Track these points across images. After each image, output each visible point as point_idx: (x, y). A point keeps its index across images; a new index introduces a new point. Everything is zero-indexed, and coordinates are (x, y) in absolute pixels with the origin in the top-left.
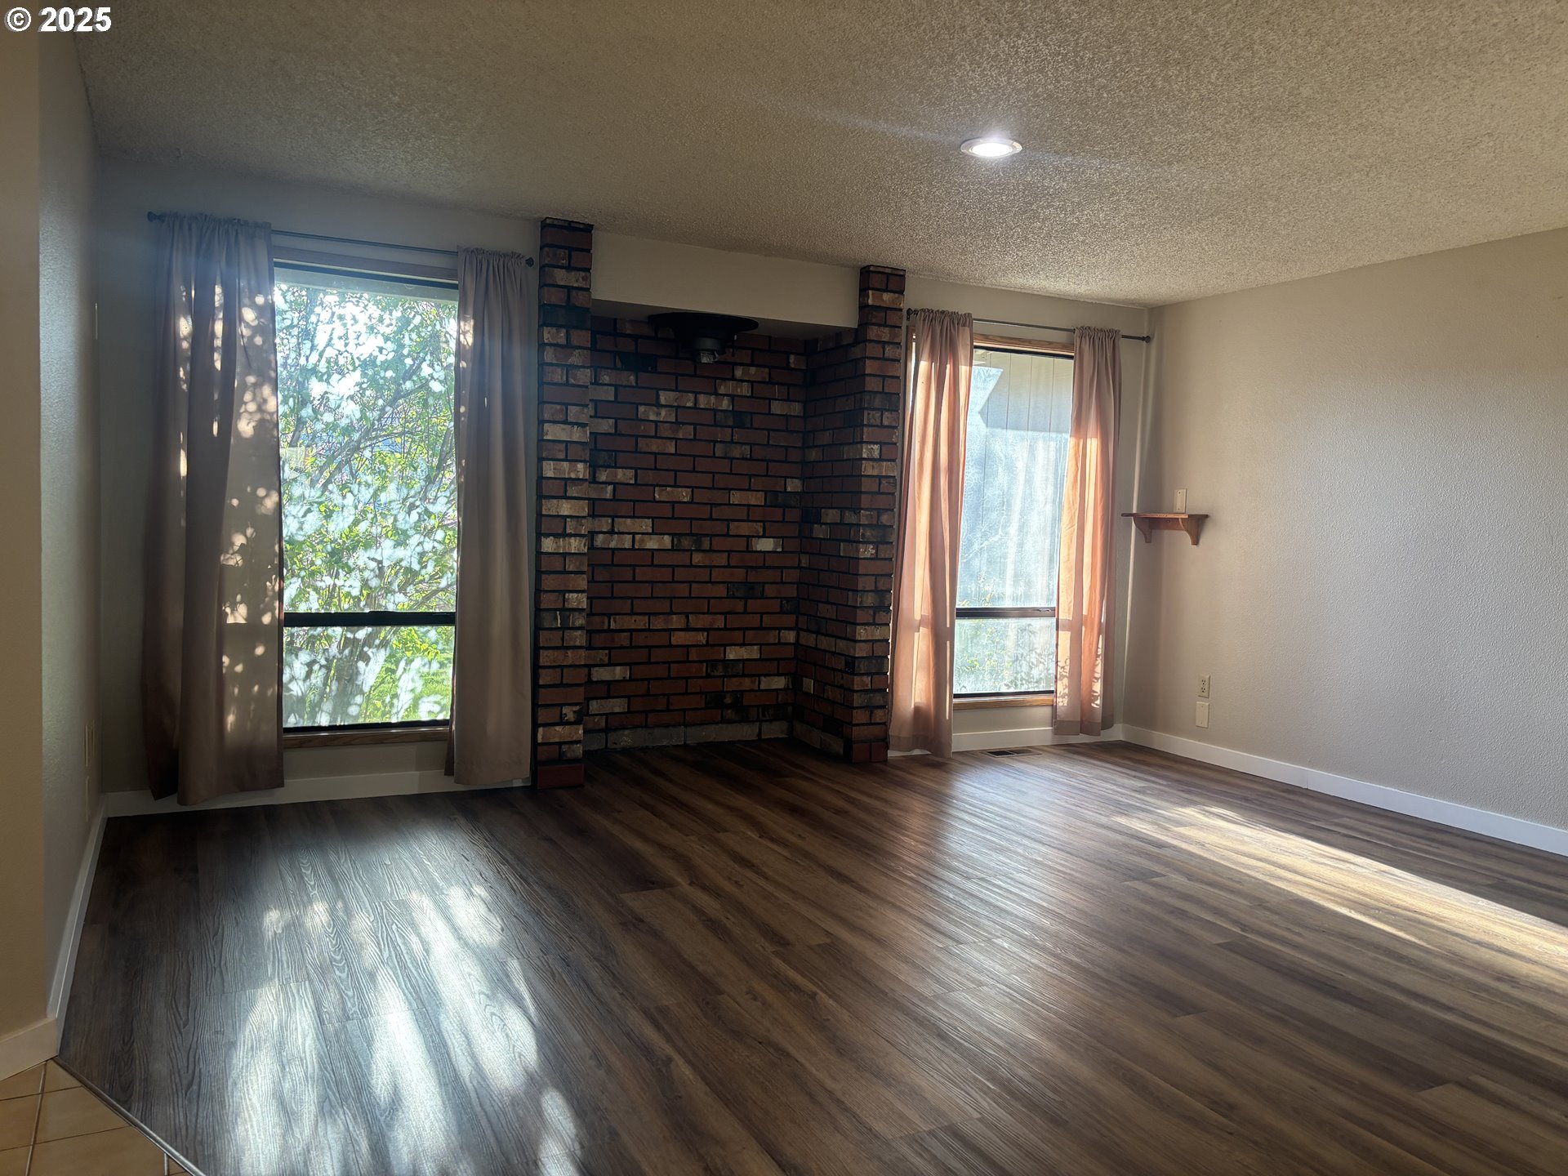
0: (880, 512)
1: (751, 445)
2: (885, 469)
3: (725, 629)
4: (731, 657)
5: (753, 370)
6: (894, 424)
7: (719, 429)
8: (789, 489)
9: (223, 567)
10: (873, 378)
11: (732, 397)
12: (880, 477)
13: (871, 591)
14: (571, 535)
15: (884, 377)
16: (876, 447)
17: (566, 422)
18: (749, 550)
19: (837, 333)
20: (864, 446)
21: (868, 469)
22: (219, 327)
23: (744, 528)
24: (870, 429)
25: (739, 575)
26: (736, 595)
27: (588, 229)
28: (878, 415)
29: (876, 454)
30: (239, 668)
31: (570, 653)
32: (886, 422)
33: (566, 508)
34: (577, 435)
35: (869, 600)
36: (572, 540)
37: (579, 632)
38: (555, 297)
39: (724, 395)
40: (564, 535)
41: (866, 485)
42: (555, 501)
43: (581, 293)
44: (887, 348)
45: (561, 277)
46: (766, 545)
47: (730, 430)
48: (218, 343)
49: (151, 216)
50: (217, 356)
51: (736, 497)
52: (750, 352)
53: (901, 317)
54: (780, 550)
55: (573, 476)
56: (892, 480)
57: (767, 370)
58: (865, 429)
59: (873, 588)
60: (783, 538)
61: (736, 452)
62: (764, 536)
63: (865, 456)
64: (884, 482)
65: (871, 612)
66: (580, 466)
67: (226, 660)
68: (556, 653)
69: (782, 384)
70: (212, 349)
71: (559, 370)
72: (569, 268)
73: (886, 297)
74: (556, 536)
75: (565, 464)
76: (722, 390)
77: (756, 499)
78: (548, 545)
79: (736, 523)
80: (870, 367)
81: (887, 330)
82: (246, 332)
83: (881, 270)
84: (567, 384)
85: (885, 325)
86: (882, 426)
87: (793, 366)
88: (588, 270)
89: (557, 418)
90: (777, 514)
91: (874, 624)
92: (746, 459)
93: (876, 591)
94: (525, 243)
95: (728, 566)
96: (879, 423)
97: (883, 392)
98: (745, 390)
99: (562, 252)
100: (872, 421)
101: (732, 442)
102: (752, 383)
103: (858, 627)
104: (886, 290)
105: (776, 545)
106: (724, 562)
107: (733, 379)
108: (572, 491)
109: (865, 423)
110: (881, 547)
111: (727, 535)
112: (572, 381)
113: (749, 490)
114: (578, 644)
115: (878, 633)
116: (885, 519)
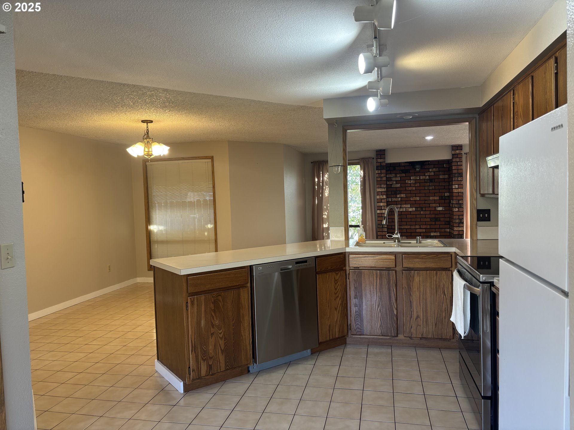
0: (459, 200)
1: (435, 186)
2: (460, 190)
3: (430, 228)
4: (432, 235)
5: (434, 169)
6: (461, 180)
7: (426, 183)
8: (446, 195)
9: (323, 218)
10: (455, 170)
11: (429, 176)
12: (458, 192)
13: (458, 219)
14: (383, 209)
15: (458, 169)
16: (457, 185)
17: (381, 188)
18: (435, 210)
19: (450, 160)
20: (453, 185)
21: (455, 191)
22: (321, 179)
23: (434, 205)
24: (455, 182)
25: (433, 216)
26: (433, 220)
27: (384, 150)
28: (457, 178)
29: (457, 187)
30: (326, 235)
31: (384, 232)
32: (459, 180)
33: (382, 204)
34: (383, 190)
35: (457, 221)
36: (383, 210)
37: (385, 229)
38: (379, 164)
39: (427, 176)
40: (382, 209)
41: (454, 194)
42: (379, 203)
43: (383, 163)
44: (458, 163)
45: (379, 160)
46: (440, 209)
47: (429, 183)
48: (321, 181)
49: (312, 163)
50: (321, 184)
51: (431, 198)
52: (433, 165)
53: (462, 156)
54: (444, 210)
55: (383, 198)
56: (462, 193)
57: (438, 169)
58: (453, 182)
59: (458, 218)
60: (444, 207)
61: (431, 188)
62: (439, 207)
63: (454, 188)
64: (459, 193)
65: (458, 224)
66: (384, 196)
67: (324, 234)
68: (381, 232)
69: (442, 171)
70: (320, 183)
71: (379, 178)
72: (381, 158)
73: (457, 151)
74: (380, 210)
75: (381, 196)
76: (426, 175)
77: (437, 198)
78: (378, 212)
79: (432, 204)
80: (454, 168)
81: (458, 159)
82: (326, 179)
83: (455, 146)
84: (381, 180)
85: (457, 158)
86: (458, 181)
87: (445, 167)
88: (385, 158)
89: (379, 187)
90: (443, 201)
91: (459, 227)
92: (433, 189)
93: (459, 219)
94: (373, 155)
95: (430, 214)
96: (457, 180)
97: (458, 173)
98: (432, 174)
99: (379, 156)
100: (455, 180)
101: (429, 186)
102: (434, 172)
103: (454, 227)
104: (457, 150)
105: (443, 209)
106: (429, 213)
107: (429, 172)
108: (383, 201)
109: (453, 180)
110: (460, 208)
111: (429, 207)
112: (382, 180)
113: (435, 196)
114: (385, 231)
115: (460, 229)
116: (460, 202)
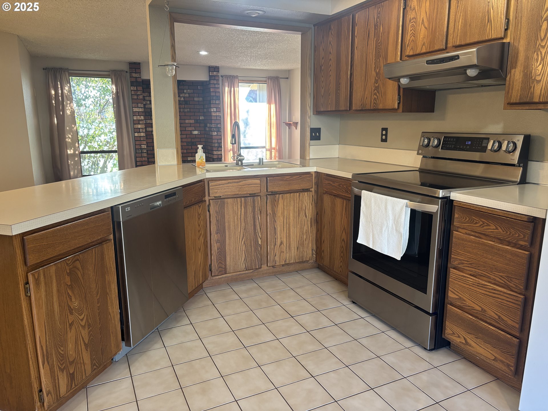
0: (217, 124)
1: (190, 108)
2: (218, 114)
3: (187, 153)
4: (189, 159)
5: (189, 90)
6: (219, 103)
7: (181, 105)
8: (201, 119)
9: (66, 142)
10: (213, 93)
11: (184, 97)
12: (217, 116)
13: (216, 143)
14: (141, 132)
15: (216, 92)
16: (215, 109)
17: (138, 107)
18: (191, 134)
19: (206, 81)
20: (212, 109)
21: (213, 114)
22: (60, 92)
23: (190, 129)
24: (213, 105)
25: (189, 140)
26: (189, 145)
27: (139, 63)
28: (215, 101)
29: (215, 110)
30: (72, 163)
31: (143, 158)
32: (217, 103)
33: (139, 126)
34: (141, 110)
35: (216, 145)
36: (142, 133)
37: (145, 154)
38: (134, 80)
40: (140, 132)
41: (213, 118)
42: (137, 125)
43: (139, 78)
44: (216, 85)
45: (134, 75)
46: (196, 132)
47: (184, 105)
48: (60, 95)
49: (44, 69)
50: (60, 98)
51: (187, 121)
52: (188, 86)
53: (219, 78)
54: (199, 134)
55: (140, 119)
56: (220, 116)
57: (192, 90)
58: (212, 105)
59: (217, 142)
60: (200, 131)
61: (186, 110)
62: (195, 130)
63: (212, 111)
64: (218, 117)
65: (217, 148)
66: (142, 117)
67: (69, 161)
68: (140, 158)
69: (197, 93)
70: (59, 96)
71: (135, 96)
72: (136, 73)
73: (215, 73)
74: (138, 132)
75: (139, 117)
76: (181, 96)
77: (192, 121)
78: (136, 134)
79: (187, 128)
80: (212, 90)
81: (216, 81)
82: (66, 92)
83: (213, 67)
84: (137, 99)
85: (215, 80)
86: (216, 104)
87: (199, 89)
88: (140, 73)
89: (136, 106)
90: (198, 125)
91: (218, 150)
92: (189, 112)
93: (218, 143)
94: (126, 68)
95: (186, 138)
96: (215, 103)
97: (216, 96)
98: (187, 95)
99: (134, 69)
100: (213, 103)
101: (185, 108)
102: (189, 93)
103: (214, 151)
104: (215, 72)
105: (198, 132)
106: (185, 137)
107: (184, 93)
108: (141, 122)
109: (212, 103)
110: (218, 132)
111: (185, 130)
112: (138, 98)
113: (190, 119)
114: (145, 156)
115: (219, 153)
116: (219, 126)
